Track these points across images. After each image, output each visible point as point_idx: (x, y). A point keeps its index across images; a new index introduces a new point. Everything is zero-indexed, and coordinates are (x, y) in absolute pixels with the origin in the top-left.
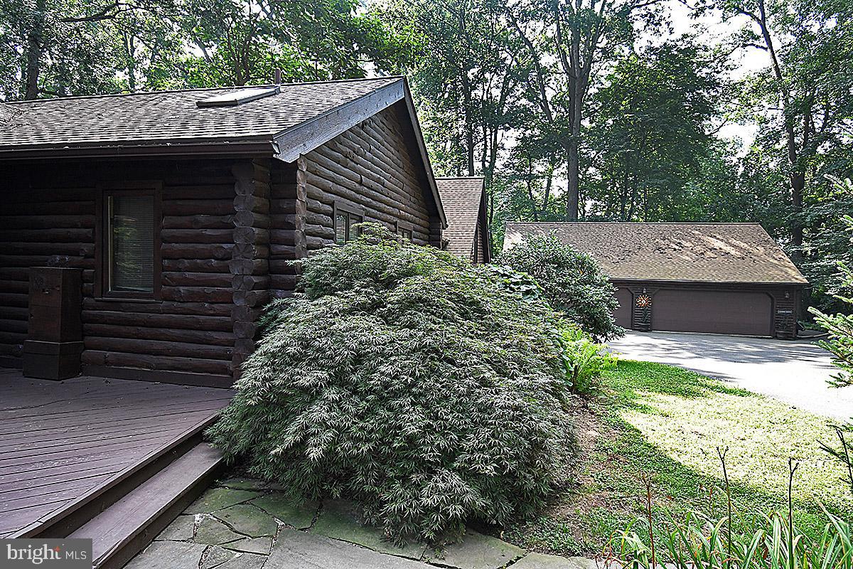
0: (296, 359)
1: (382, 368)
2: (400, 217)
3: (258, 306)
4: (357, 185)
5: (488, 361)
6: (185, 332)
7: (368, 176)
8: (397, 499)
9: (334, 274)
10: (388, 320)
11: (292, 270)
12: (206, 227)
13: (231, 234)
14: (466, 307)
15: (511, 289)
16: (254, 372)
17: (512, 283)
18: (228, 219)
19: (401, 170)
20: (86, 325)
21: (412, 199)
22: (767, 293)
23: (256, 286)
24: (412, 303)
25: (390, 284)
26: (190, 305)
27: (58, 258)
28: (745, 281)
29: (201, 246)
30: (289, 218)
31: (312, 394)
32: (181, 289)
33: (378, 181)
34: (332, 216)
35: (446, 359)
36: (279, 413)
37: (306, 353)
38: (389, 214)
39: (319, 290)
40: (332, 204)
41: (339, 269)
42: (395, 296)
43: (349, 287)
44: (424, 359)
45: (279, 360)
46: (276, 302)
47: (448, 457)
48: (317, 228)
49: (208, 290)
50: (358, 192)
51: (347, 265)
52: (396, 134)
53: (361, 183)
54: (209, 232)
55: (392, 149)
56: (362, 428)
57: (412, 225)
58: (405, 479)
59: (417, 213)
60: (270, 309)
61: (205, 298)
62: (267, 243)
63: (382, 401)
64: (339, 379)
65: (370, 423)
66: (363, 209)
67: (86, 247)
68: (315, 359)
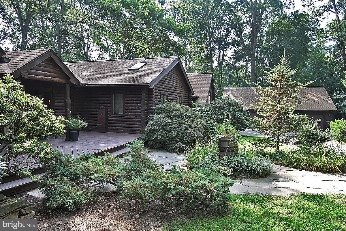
0: (155, 125)
1: (170, 126)
2: (178, 93)
3: (147, 117)
4: (166, 87)
5: (189, 126)
6: (130, 122)
7: (169, 84)
8: (172, 146)
9: (161, 110)
10: (171, 119)
11: (153, 109)
12: (135, 100)
13: (141, 102)
14: (188, 117)
15: (203, 113)
16: (148, 127)
17: (203, 112)
18: (139, 99)
19: (178, 80)
20: (109, 121)
21: (182, 87)
22: (322, 115)
23: (146, 113)
24: (176, 116)
25: (172, 112)
26: (131, 117)
27: (102, 107)
28: (313, 110)
29: (134, 104)
30: (152, 99)
31: (158, 130)
32: (130, 113)
33: (172, 85)
34: (160, 96)
35: (181, 125)
36: (152, 134)
37: (157, 124)
38: (175, 93)
39: (158, 113)
40: (160, 93)
41: (162, 109)
42: (172, 114)
43: (164, 113)
44: (177, 125)
45: (153, 125)
46: (150, 116)
47: (180, 140)
48: (157, 99)
49: (135, 114)
50: (166, 89)
51: (164, 108)
52: (177, 71)
53: (167, 87)
54: (135, 102)
55: (176, 75)
56: (167, 136)
57: (182, 95)
58: (173, 144)
59: (184, 91)
60: (149, 117)
61: (135, 115)
62: (148, 104)
63: (170, 132)
64: (163, 128)
65: (168, 135)
66: (168, 93)
67: (109, 105)
68: (159, 125)
